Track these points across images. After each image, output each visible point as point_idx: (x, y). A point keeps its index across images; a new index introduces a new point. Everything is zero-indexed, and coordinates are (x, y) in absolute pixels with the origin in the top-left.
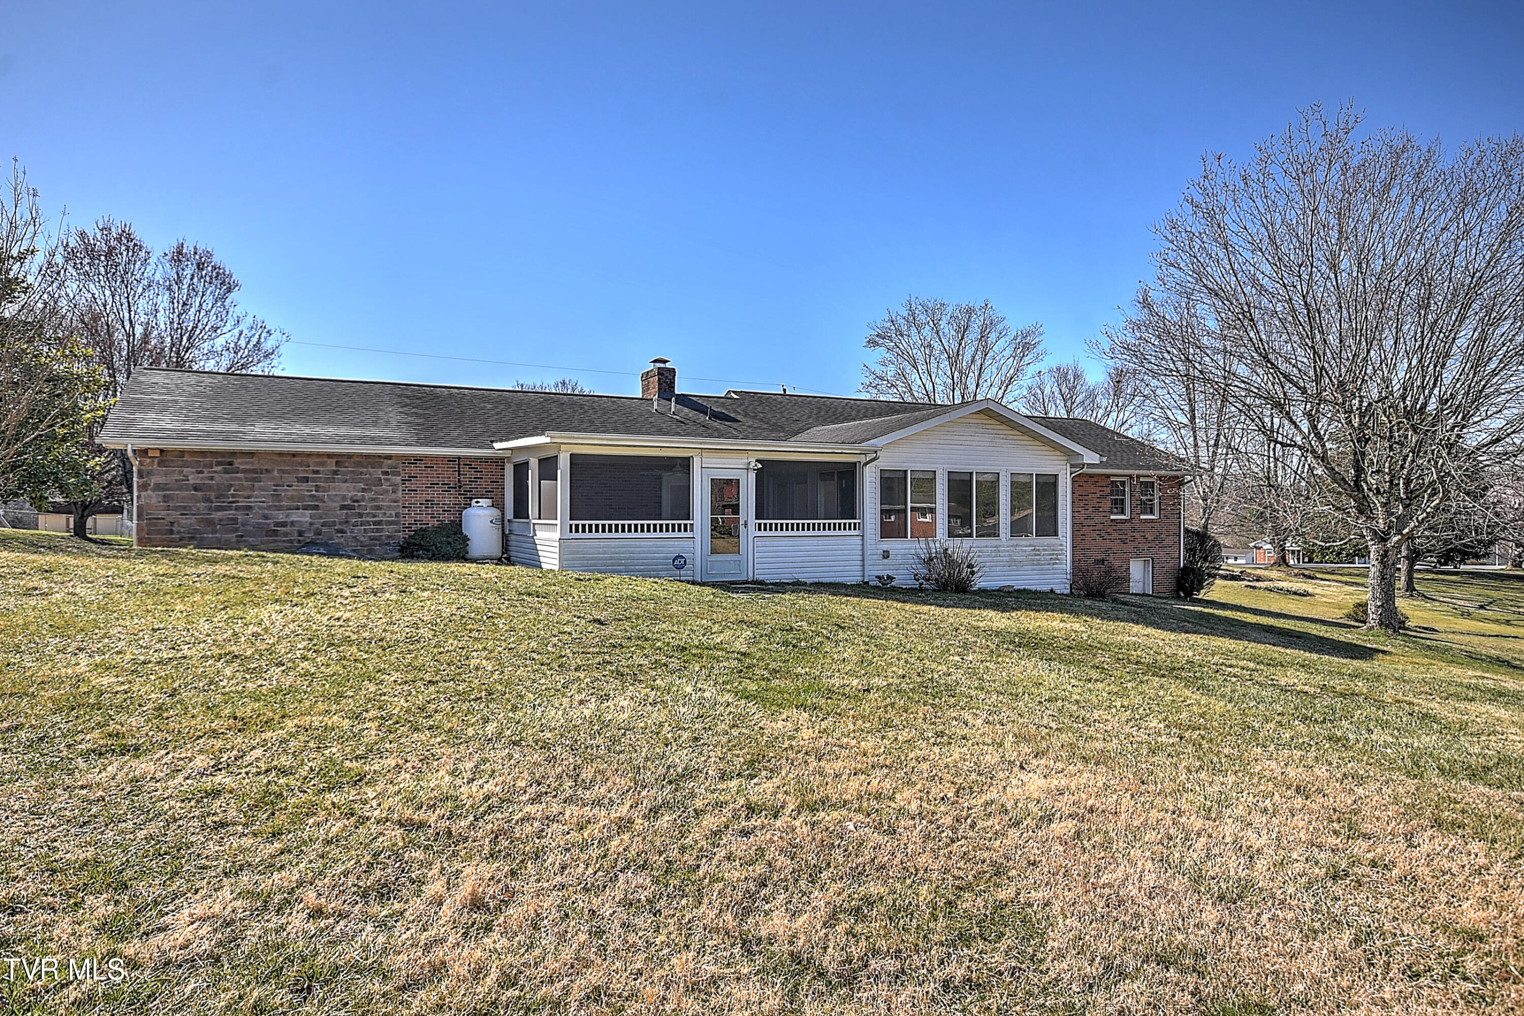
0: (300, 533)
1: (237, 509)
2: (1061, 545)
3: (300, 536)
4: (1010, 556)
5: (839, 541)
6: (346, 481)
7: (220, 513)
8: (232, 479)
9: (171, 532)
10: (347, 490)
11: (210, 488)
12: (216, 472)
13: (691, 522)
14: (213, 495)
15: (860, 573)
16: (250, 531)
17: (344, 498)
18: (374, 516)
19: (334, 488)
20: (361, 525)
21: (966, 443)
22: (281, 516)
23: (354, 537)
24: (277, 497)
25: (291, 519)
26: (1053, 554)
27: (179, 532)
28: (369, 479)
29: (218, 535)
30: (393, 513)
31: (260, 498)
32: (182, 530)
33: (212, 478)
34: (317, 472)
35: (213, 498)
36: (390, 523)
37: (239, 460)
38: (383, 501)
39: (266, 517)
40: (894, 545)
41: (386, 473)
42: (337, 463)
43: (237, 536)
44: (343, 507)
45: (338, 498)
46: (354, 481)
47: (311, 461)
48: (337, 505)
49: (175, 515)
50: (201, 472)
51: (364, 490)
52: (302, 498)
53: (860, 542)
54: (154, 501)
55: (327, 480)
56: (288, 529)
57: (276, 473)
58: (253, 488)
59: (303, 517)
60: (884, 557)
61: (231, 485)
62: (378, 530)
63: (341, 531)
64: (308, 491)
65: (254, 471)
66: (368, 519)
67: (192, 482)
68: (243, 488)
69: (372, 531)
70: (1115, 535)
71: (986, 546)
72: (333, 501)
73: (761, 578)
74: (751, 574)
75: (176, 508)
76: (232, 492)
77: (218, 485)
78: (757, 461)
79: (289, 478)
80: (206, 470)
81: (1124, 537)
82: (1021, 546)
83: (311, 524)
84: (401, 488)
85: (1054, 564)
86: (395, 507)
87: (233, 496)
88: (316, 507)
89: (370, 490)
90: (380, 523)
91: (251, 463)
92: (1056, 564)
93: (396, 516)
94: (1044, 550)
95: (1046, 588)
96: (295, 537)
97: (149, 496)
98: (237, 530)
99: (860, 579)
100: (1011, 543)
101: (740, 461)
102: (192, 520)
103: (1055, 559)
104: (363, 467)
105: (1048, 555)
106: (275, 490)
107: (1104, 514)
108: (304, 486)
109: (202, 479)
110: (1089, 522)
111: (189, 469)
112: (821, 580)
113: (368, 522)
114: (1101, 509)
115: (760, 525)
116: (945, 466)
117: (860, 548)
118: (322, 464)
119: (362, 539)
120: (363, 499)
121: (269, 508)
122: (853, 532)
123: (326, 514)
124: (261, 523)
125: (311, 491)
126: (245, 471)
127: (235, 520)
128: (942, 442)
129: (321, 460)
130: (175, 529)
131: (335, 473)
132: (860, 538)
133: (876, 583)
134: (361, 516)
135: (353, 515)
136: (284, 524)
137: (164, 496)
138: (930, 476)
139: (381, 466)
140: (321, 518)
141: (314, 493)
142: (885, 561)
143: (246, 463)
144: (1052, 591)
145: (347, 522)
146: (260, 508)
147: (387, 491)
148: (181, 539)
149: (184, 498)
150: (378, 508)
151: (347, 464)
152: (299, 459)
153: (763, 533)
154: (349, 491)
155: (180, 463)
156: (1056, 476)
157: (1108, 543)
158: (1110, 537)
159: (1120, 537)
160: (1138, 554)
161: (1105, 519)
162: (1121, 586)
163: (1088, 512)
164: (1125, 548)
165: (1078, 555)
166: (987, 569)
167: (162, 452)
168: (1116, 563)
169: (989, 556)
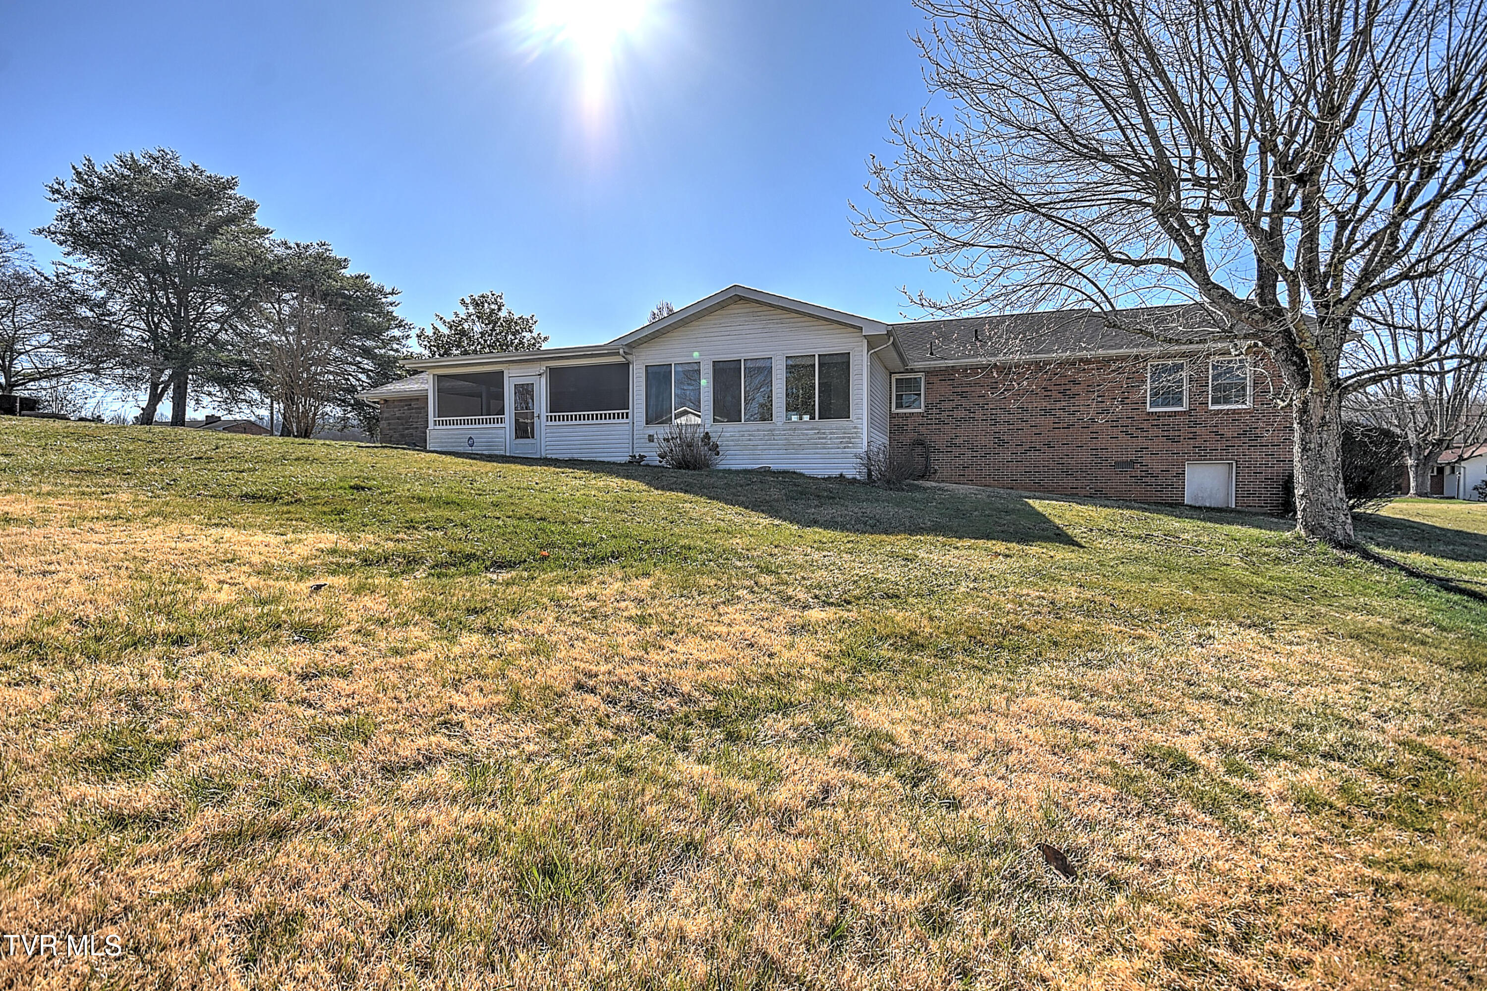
1: (413, 428)
2: (855, 427)
4: (786, 439)
5: (611, 428)
7: (407, 431)
13: (504, 416)
14: (404, 421)
15: (629, 454)
21: (735, 333)
26: (844, 438)
40: (658, 430)
49: (392, 432)
53: (628, 429)
54: (385, 426)
60: (650, 441)
68: (414, 418)
70: (1154, 432)
71: (758, 430)
73: (549, 456)
74: (543, 454)
75: (392, 429)
77: (406, 416)
78: (547, 368)
82: (801, 429)
85: (844, 448)
92: (848, 447)
97: (383, 423)
100: (788, 426)
101: (535, 370)
102: (397, 435)
105: (838, 438)
107: (1134, 406)
109: (400, 413)
111: (396, 409)
112: (595, 459)
114: (1127, 401)
115: (551, 417)
116: (711, 357)
117: (628, 433)
122: (623, 421)
128: (708, 334)
132: (629, 424)
137: (388, 423)
138: (696, 367)
142: (652, 444)
144: (841, 475)
149: (394, 424)
153: (552, 423)
155: (393, 406)
156: (848, 354)
157: (1141, 442)
158: (1145, 434)
159: (1166, 434)
160: (1203, 455)
161: (1135, 412)
162: (1168, 495)
163: (1103, 405)
164: (1175, 447)
165: (1085, 456)
166: (759, 452)
167: (386, 401)
168: (1156, 467)
169: (761, 440)
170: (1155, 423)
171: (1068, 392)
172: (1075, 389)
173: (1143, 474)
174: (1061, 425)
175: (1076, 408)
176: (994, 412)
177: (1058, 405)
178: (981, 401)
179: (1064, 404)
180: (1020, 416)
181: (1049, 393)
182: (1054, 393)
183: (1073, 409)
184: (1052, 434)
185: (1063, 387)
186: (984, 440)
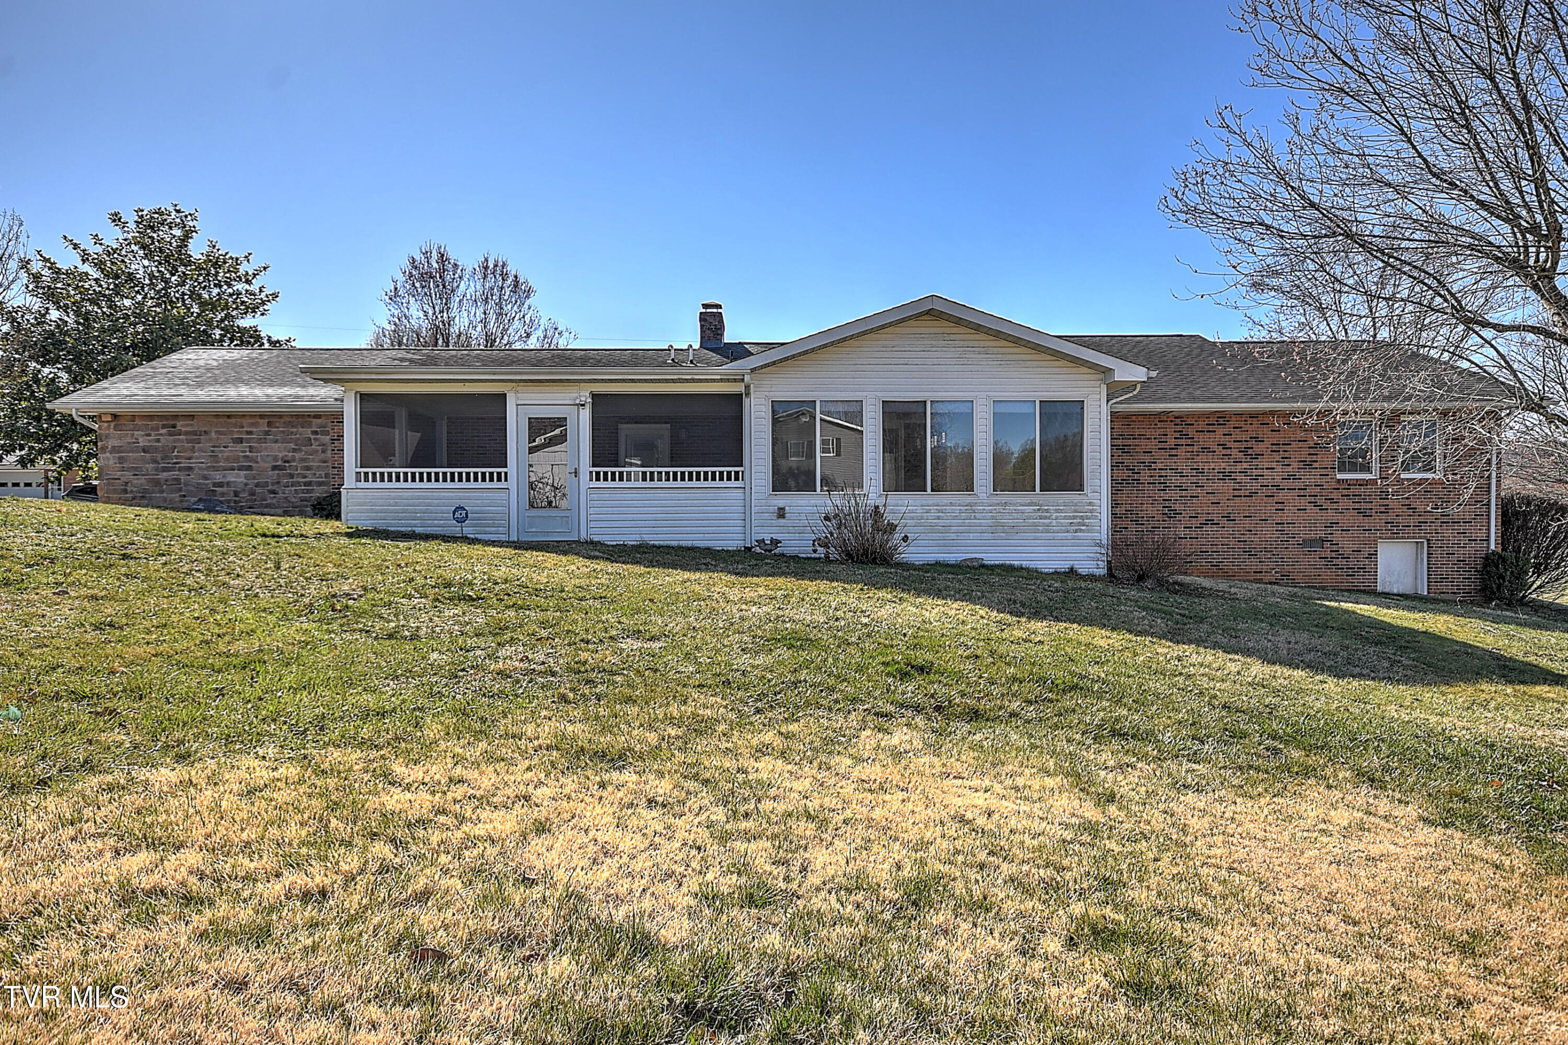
0: (236, 494)
1: (180, 469)
2: (1090, 504)
3: (236, 496)
4: (993, 518)
5: (711, 494)
6: (276, 442)
7: (165, 474)
8: (174, 441)
9: (126, 491)
10: (277, 450)
11: (156, 449)
12: (161, 435)
13: (505, 470)
14: (159, 456)
15: (740, 537)
16: (192, 491)
17: (275, 458)
18: (305, 477)
19: (266, 448)
20: (292, 486)
21: (916, 361)
22: (218, 477)
23: (286, 498)
24: (215, 458)
25: (228, 479)
26: (1075, 517)
27: (132, 492)
28: (298, 439)
29: (165, 495)
30: (323, 473)
31: (199, 460)
32: (135, 489)
33: (158, 441)
34: (250, 433)
35: (159, 459)
36: (320, 484)
37: (181, 423)
38: (313, 460)
39: (206, 478)
40: (795, 500)
41: (316, 433)
42: (269, 424)
43: (181, 496)
44: (275, 468)
45: (270, 459)
46: (284, 441)
47: (245, 422)
48: (270, 465)
49: (128, 475)
50: (149, 435)
51: (294, 450)
52: (236, 459)
53: (739, 497)
54: (111, 462)
55: (259, 441)
56: (224, 489)
57: (213, 434)
58: (193, 450)
59: (238, 478)
60: (779, 516)
61: (175, 447)
62: (308, 491)
63: (274, 492)
64: (243, 452)
65: (194, 433)
66: (299, 480)
67: (141, 444)
68: (183, 450)
69: (303, 491)
70: (1345, 503)
71: (951, 504)
72: (266, 462)
73: (596, 538)
74: (584, 533)
75: (129, 469)
76: (176, 453)
77: (163, 447)
78: (592, 393)
79: (225, 439)
80: (153, 433)
81: (1363, 506)
82: (1015, 505)
83: (246, 484)
84: (330, 448)
85: (1076, 531)
86: (324, 467)
87: (177, 457)
88: (249, 468)
89: (300, 450)
90: (309, 484)
91: (191, 425)
92: (1081, 531)
93: (326, 477)
94: (1057, 511)
95: (1058, 566)
96: (231, 497)
97: (108, 459)
98: (180, 490)
99: (740, 543)
100: (995, 500)
101: (567, 395)
102: (142, 480)
103: (1080, 524)
104: (293, 427)
105: (1065, 518)
106: (213, 451)
107: (1324, 472)
108: (239, 447)
109: (150, 441)
110: (1290, 483)
111: (140, 432)
112: (683, 543)
113: (299, 483)
114: (1315, 465)
115: (597, 473)
116: (879, 394)
117: (741, 503)
118: (255, 425)
119: (294, 500)
120: (294, 460)
121: (208, 468)
122: (733, 484)
123: (259, 475)
124: (201, 484)
125: (245, 452)
126: (186, 433)
127: (178, 480)
128: (874, 361)
129: (253, 421)
130: (129, 489)
131: (267, 433)
132: (741, 491)
134: (292, 476)
135: (284, 475)
136: (220, 485)
137: (120, 458)
138: (852, 408)
139: (310, 426)
140: (254, 478)
141: (248, 453)
142: (782, 521)
143: (187, 425)
144: (1072, 569)
145: (278, 483)
146: (200, 468)
147: (317, 451)
148: (134, 498)
149: (135, 459)
150: (308, 468)
151: (278, 425)
152: (233, 420)
153: (602, 483)
154: (280, 452)
155: (132, 427)
156: (1081, 403)
157: (1331, 516)
158: (1335, 506)
159: (1357, 506)
160: (1395, 533)
161: (1325, 479)
162: (1359, 581)
163: (1290, 469)
164: (1367, 523)
165: (1269, 533)
166: (953, 536)
167: (115, 416)
168: (1347, 545)
169: (955, 518)
170: (1345, 492)
171: (1250, 451)
172: (1259, 448)
173: (1334, 554)
174: (1242, 493)
175: (1259, 472)
176: (1163, 473)
177: (1239, 467)
178: (1147, 459)
179: (1245, 465)
180: (1194, 480)
181: (1228, 452)
182: (1234, 452)
183: (1255, 472)
184: (1231, 503)
185: (1244, 445)
186: (1151, 510)
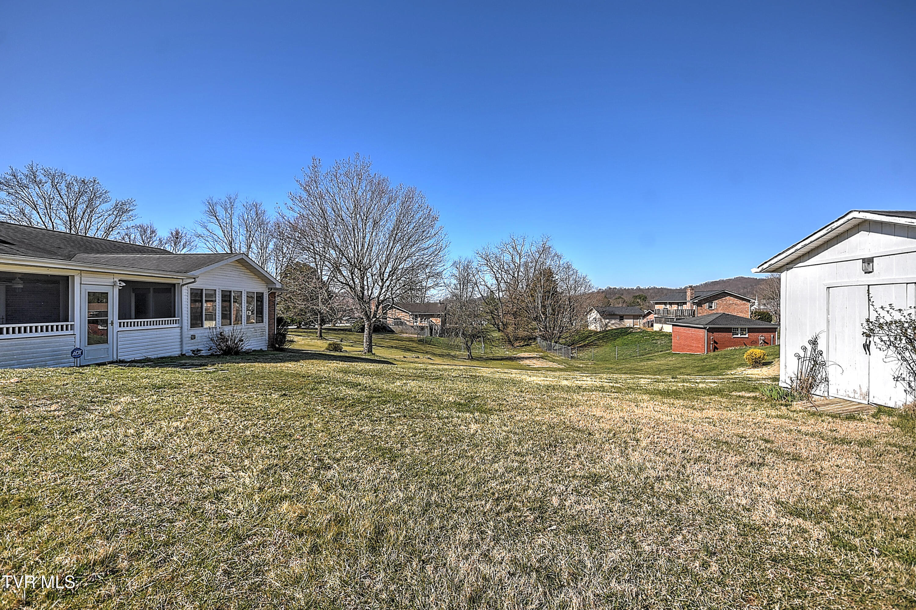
2: (264, 327)
4: (246, 334)
5: (168, 331)
13: (73, 323)
15: (179, 349)
21: (229, 275)
26: (261, 332)
40: (197, 331)
53: (180, 331)
60: (192, 339)
73: (122, 358)
74: (115, 357)
78: (119, 281)
82: (251, 328)
92: (263, 336)
94: (258, 330)
95: (259, 349)
99: (180, 353)
100: (247, 327)
101: (109, 280)
103: (262, 334)
115: (120, 323)
116: (220, 287)
117: (179, 334)
122: (175, 325)
128: (219, 274)
132: (179, 328)
133: (191, 354)
138: (213, 292)
142: (194, 341)
144: (261, 349)
153: (122, 329)
156: (263, 293)
